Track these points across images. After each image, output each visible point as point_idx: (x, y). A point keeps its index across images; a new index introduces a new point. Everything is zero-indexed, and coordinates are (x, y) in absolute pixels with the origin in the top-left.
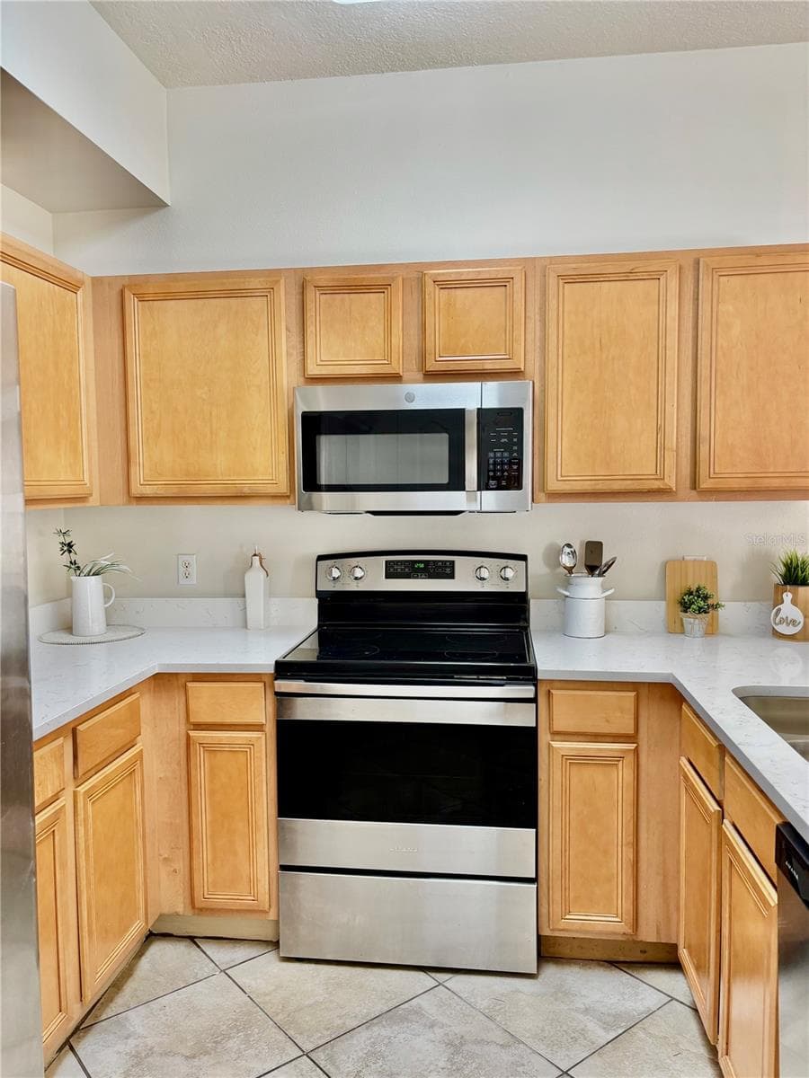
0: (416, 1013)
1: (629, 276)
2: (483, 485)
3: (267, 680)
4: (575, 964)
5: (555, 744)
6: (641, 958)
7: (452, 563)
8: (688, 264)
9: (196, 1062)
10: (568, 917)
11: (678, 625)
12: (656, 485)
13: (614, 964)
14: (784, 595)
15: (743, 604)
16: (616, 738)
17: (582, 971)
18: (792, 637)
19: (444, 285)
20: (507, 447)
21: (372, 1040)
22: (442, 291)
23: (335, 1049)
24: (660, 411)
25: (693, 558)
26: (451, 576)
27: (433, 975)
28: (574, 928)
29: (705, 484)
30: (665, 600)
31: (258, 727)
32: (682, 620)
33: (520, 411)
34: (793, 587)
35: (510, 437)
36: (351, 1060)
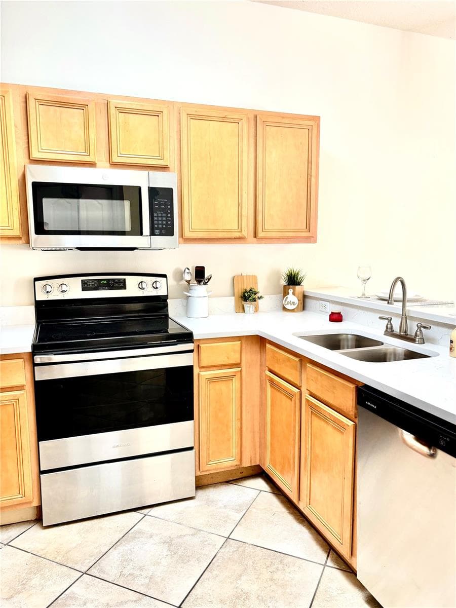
0: (140, 533)
1: (224, 119)
2: (152, 233)
3: (26, 357)
4: (211, 487)
5: (202, 373)
6: (240, 476)
7: (124, 280)
8: (252, 117)
9: (15, 599)
10: (209, 463)
11: (241, 308)
12: (237, 235)
13: (228, 482)
14: (289, 290)
15: (269, 296)
16: (231, 366)
17: (215, 489)
18: (293, 310)
19: (122, 110)
20: (165, 210)
21: (121, 554)
22: (121, 113)
23: (101, 565)
24: (240, 196)
25: (246, 274)
26: (124, 287)
27: (140, 511)
28: (212, 468)
29: (261, 234)
30: (234, 296)
31: (21, 388)
32: (243, 306)
33: (171, 190)
34: (293, 286)
35: (166, 205)
36: (113, 568)
